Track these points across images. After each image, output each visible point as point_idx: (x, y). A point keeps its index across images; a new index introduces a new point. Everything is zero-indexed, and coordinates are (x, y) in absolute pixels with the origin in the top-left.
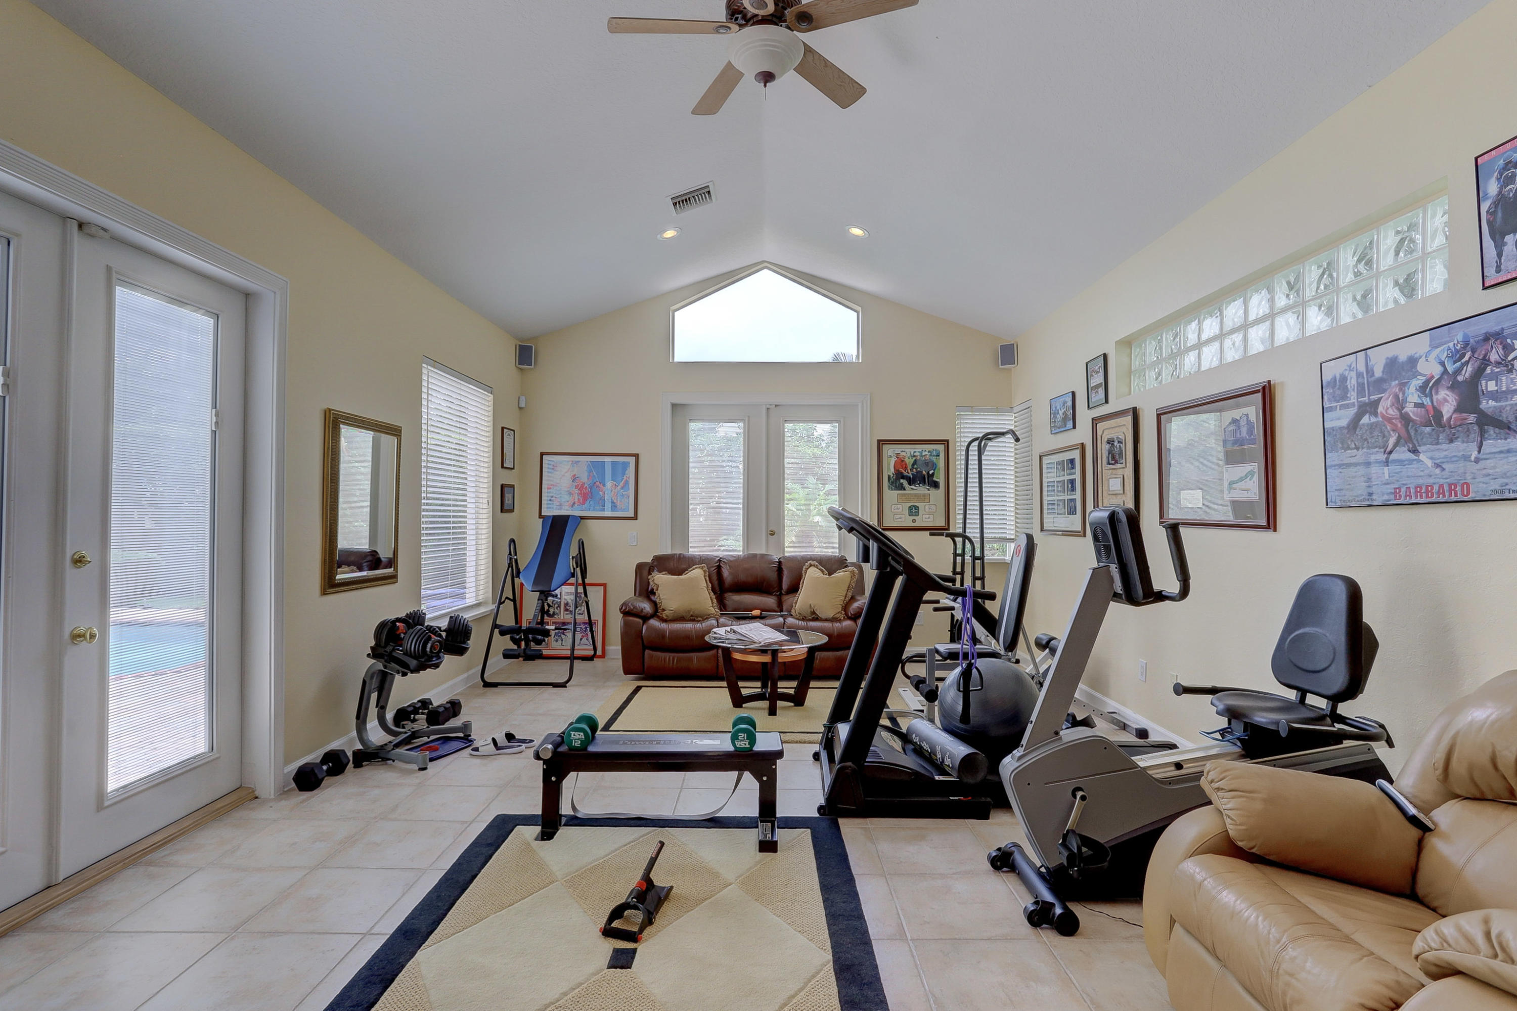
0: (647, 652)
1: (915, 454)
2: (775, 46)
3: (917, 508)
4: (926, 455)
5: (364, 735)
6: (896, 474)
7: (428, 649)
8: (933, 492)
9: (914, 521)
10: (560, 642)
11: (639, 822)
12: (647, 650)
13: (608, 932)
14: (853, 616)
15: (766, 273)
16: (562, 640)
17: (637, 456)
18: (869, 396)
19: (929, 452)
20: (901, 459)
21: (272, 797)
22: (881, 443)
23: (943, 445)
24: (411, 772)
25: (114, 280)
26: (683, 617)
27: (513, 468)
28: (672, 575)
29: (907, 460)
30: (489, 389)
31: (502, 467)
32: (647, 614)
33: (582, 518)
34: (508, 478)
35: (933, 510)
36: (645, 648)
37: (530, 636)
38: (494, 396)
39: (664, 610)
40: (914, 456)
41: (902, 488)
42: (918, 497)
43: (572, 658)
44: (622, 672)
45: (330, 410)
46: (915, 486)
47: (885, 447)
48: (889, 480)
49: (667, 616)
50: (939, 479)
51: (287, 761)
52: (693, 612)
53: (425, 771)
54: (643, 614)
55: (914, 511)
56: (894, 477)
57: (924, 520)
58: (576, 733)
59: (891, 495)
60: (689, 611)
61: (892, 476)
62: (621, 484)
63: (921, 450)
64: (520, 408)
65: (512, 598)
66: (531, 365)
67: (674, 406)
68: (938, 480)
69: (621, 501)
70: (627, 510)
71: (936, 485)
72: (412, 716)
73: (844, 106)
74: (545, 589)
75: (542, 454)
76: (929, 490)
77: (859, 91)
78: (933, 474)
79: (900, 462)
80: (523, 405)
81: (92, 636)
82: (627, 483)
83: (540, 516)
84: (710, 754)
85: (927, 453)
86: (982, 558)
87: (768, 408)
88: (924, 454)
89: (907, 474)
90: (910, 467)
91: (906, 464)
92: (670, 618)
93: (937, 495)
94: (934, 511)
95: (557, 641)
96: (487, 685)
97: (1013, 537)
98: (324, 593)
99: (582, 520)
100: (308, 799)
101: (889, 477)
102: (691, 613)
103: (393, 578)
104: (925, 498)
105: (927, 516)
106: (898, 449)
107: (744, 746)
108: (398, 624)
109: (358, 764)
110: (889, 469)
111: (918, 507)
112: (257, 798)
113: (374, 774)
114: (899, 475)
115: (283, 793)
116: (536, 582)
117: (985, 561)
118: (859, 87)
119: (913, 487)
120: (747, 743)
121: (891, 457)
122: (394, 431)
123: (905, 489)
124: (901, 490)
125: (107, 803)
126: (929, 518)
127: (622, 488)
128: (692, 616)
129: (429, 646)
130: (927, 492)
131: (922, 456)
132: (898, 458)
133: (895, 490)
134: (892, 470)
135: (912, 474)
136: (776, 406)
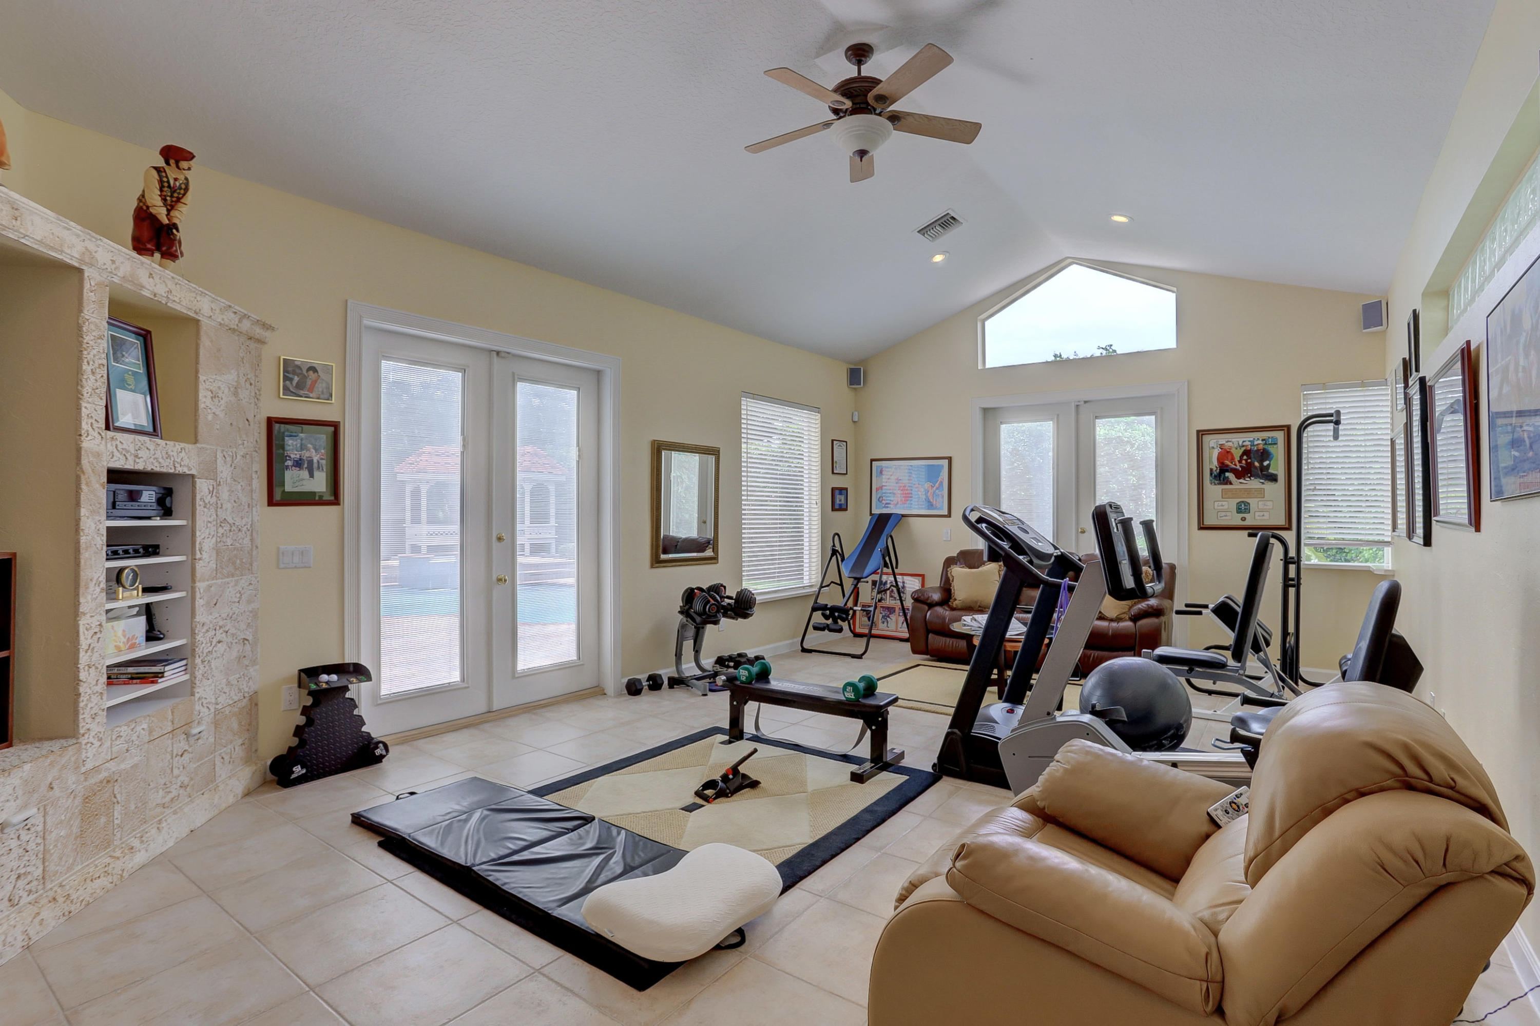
0: (931, 636)
1: (1244, 444)
2: (858, 130)
3: (1247, 504)
4: (1259, 444)
5: (679, 666)
6: (1220, 467)
7: (707, 610)
8: (1268, 486)
9: (1244, 519)
10: (886, 623)
11: (796, 747)
12: (930, 634)
13: (698, 794)
14: (1133, 618)
15: (1074, 267)
16: (888, 623)
17: (950, 459)
18: (1186, 383)
19: (1263, 440)
20: (1225, 450)
21: (613, 695)
22: (1201, 434)
23: (1283, 432)
24: (699, 696)
25: (516, 379)
26: (972, 608)
27: (847, 474)
28: (970, 568)
29: (1233, 451)
30: (817, 409)
31: (833, 473)
32: (933, 601)
33: (903, 516)
34: (839, 482)
35: (1268, 508)
36: (928, 631)
37: (836, 614)
38: (821, 416)
39: (955, 600)
40: (1243, 446)
41: (1227, 482)
42: (1249, 492)
43: (869, 636)
44: (911, 652)
45: (655, 441)
46: (1245, 479)
47: (1206, 438)
48: (1211, 474)
49: (956, 605)
50: (1277, 470)
51: (623, 676)
52: (980, 603)
53: (706, 697)
54: (929, 601)
55: (1243, 508)
56: (1218, 471)
57: (1257, 518)
58: (743, 671)
59: (1213, 491)
60: (976, 602)
61: (1215, 469)
62: (937, 485)
63: (1252, 439)
64: (854, 422)
65: (839, 583)
66: (860, 384)
67: (986, 411)
68: (1275, 472)
69: (936, 501)
70: (941, 508)
71: (1273, 478)
72: (727, 663)
73: (969, 142)
74: (858, 576)
75: (872, 460)
76: (1263, 483)
77: (977, 127)
78: (1269, 465)
79: (1225, 453)
80: (856, 419)
81: (505, 580)
82: (941, 483)
83: (871, 514)
84: (827, 699)
85: (1260, 442)
86: (1298, 562)
87: (1077, 406)
88: (1256, 443)
89: (1235, 467)
90: (1237, 458)
91: (1232, 455)
92: (960, 607)
93: (1275, 492)
94: (1271, 507)
95: (883, 623)
96: (804, 650)
97: (1390, 540)
98: (652, 567)
99: (903, 518)
100: (630, 699)
101: (1211, 470)
102: (979, 604)
103: (714, 559)
104: (1261, 493)
105: (1261, 514)
106: (1222, 439)
107: (850, 697)
108: (696, 591)
109: (671, 686)
110: (1211, 462)
111: (1249, 504)
112: (605, 694)
113: (679, 694)
114: (1223, 469)
115: (619, 695)
116: (852, 570)
117: (1302, 566)
118: (971, 124)
119: (1242, 481)
120: (853, 695)
121: (1213, 448)
122: (714, 452)
123: (1231, 484)
124: (1226, 484)
125: (517, 676)
126: (1263, 516)
127: (937, 489)
128: (980, 607)
129: (708, 607)
130: (1259, 486)
131: (1254, 445)
132: (1221, 449)
133: (1218, 484)
134: (1215, 463)
135: (1241, 466)
136: (1085, 402)
